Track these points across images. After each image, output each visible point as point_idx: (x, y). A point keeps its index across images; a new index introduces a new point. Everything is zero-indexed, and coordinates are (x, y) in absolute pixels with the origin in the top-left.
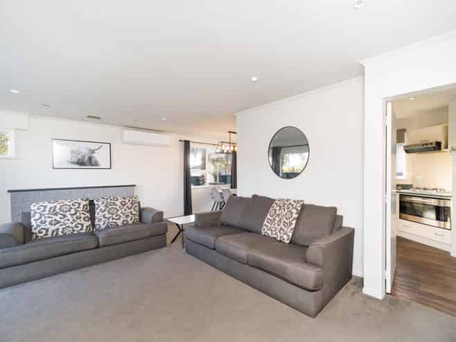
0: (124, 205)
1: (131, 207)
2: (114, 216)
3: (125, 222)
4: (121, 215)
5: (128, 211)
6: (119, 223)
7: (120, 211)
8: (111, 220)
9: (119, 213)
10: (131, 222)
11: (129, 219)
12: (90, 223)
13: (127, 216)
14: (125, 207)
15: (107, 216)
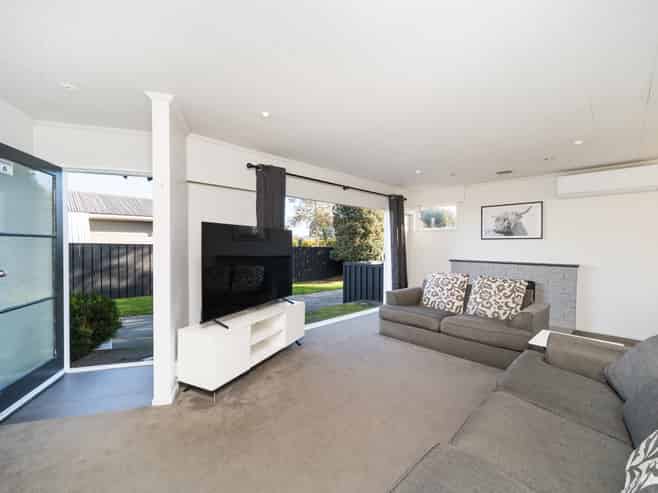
0: (500, 291)
1: (509, 296)
2: (485, 303)
3: (496, 315)
4: (493, 303)
5: (503, 300)
6: (489, 313)
7: (494, 298)
8: (480, 307)
9: (491, 300)
10: (503, 318)
11: (501, 312)
12: (462, 303)
13: (500, 308)
14: (501, 294)
15: (478, 300)
